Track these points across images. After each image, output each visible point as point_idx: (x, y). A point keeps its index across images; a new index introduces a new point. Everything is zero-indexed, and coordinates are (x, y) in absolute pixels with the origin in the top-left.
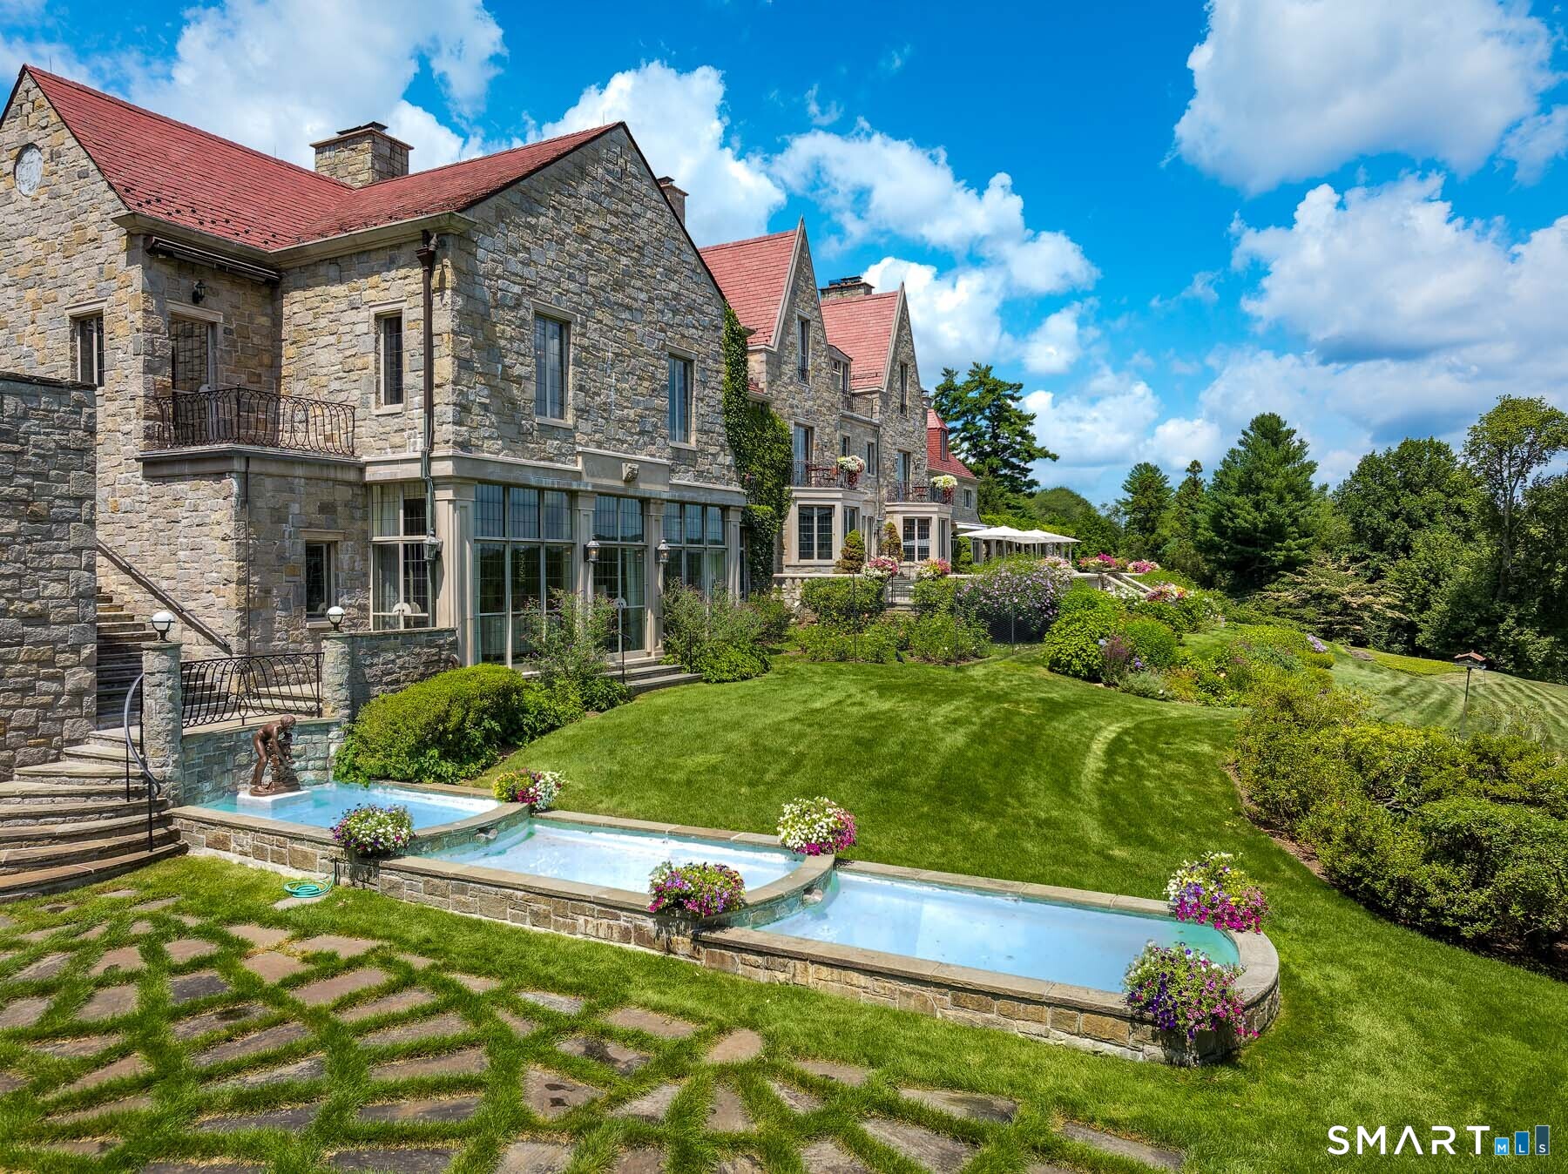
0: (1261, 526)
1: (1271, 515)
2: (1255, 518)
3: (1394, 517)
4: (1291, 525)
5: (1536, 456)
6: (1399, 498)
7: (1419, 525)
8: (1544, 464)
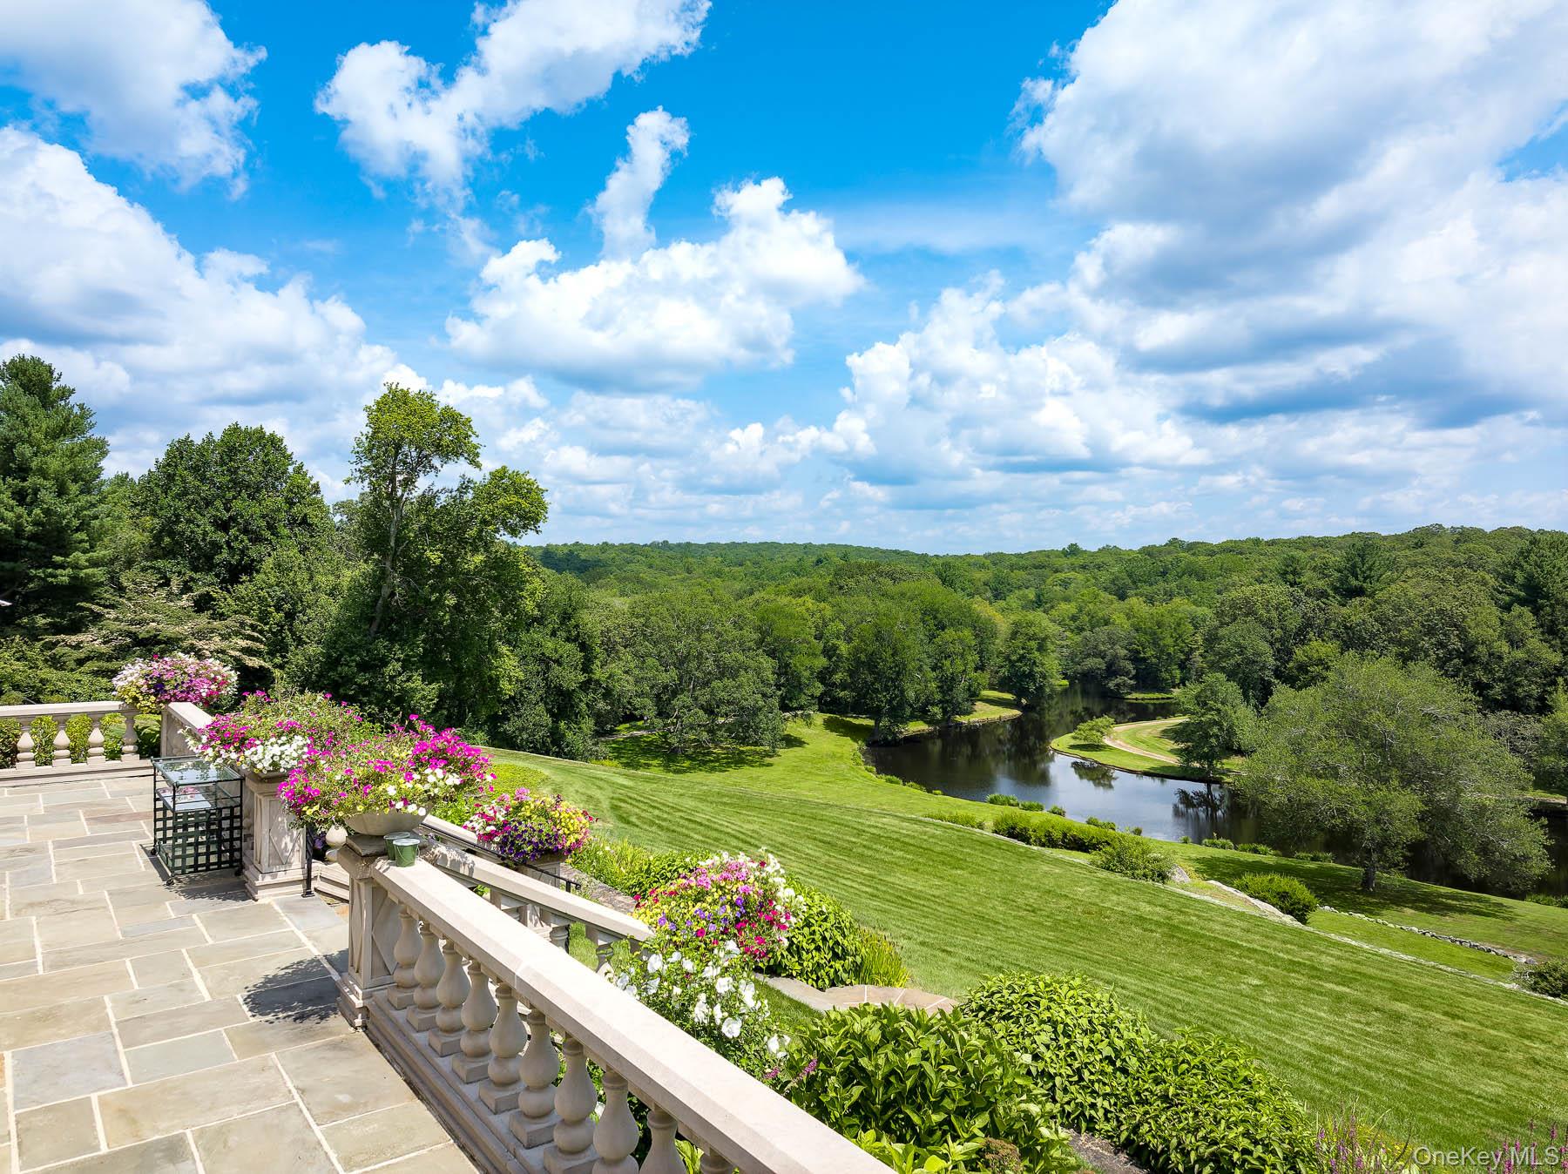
0: (29, 528)
2: (19, 517)
3: (223, 526)
4: (77, 530)
5: (423, 463)
6: (229, 501)
7: (257, 539)
8: (433, 474)
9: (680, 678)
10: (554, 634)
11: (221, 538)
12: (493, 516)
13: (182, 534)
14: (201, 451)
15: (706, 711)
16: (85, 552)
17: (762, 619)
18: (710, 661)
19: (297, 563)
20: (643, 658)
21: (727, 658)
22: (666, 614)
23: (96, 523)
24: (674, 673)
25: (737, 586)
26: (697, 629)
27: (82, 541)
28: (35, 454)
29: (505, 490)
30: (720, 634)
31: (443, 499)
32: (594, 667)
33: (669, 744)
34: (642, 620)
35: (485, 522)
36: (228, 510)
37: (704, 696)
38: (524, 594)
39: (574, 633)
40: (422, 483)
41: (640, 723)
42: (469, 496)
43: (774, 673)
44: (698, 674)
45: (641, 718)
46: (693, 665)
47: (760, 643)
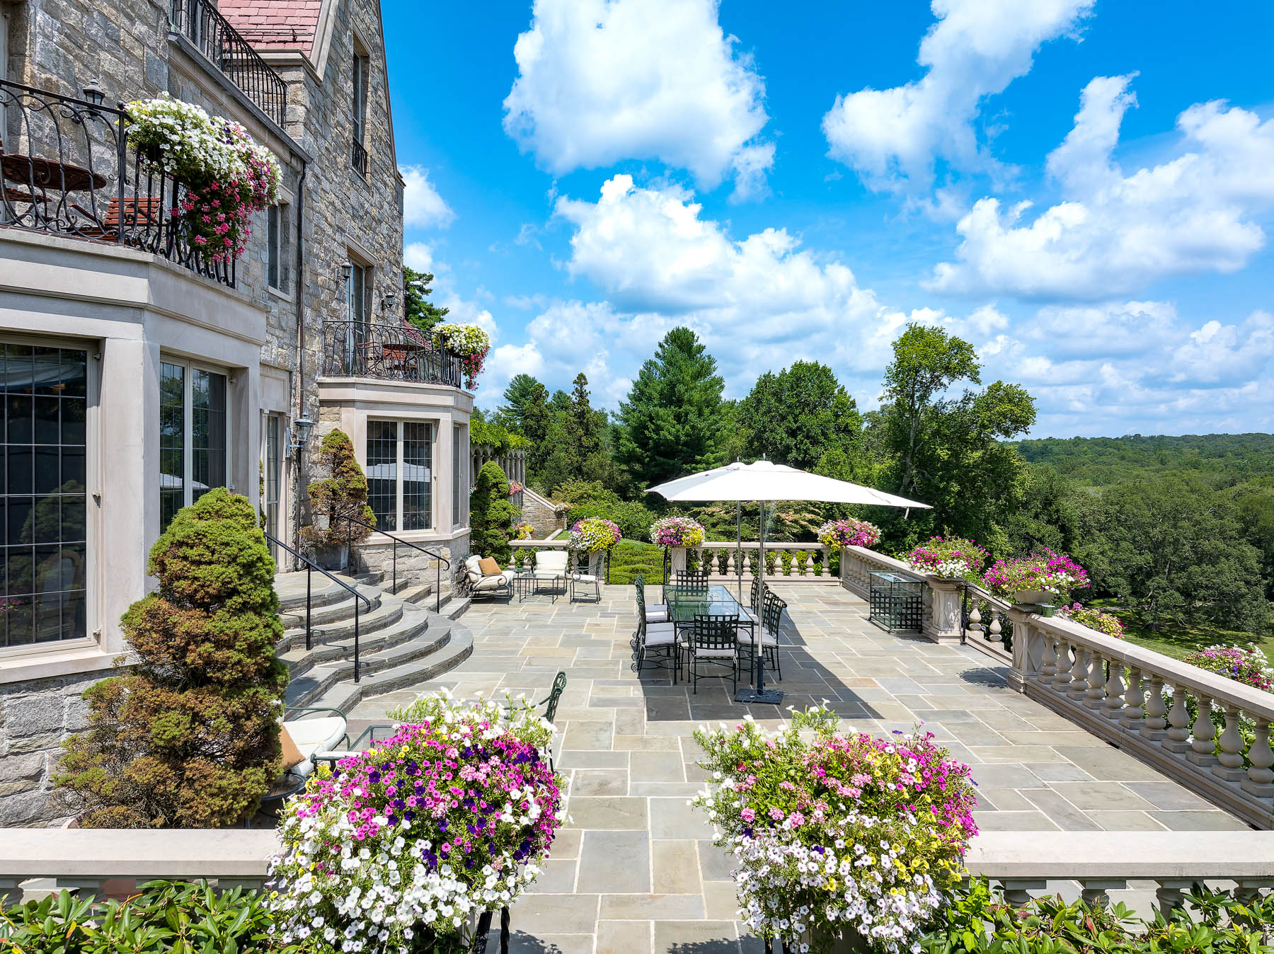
0: (683, 438)
1: (693, 427)
2: (678, 431)
3: (792, 433)
4: (709, 438)
5: (936, 381)
6: (797, 416)
7: (815, 442)
8: (942, 389)
9: (1155, 561)
10: (1036, 516)
11: (791, 442)
12: (990, 421)
13: (767, 440)
14: (780, 381)
15: (1182, 594)
16: (712, 453)
17: (1246, 510)
18: (1187, 547)
19: (842, 459)
20: (1117, 542)
21: (1206, 545)
22: (1140, 502)
23: (718, 434)
24: (1149, 556)
25: (1217, 477)
26: (1174, 517)
27: (711, 446)
28: (686, 390)
29: (1000, 400)
30: (1198, 523)
31: (949, 410)
32: (1073, 546)
33: (1143, 621)
34: (1117, 507)
35: (984, 426)
36: (796, 422)
37: (1181, 579)
38: (1015, 483)
39: (1055, 517)
40: (934, 398)
41: (1114, 600)
42: (970, 407)
43: (1259, 562)
44: (1174, 559)
45: (1115, 595)
46: (1169, 550)
47: (1243, 532)
